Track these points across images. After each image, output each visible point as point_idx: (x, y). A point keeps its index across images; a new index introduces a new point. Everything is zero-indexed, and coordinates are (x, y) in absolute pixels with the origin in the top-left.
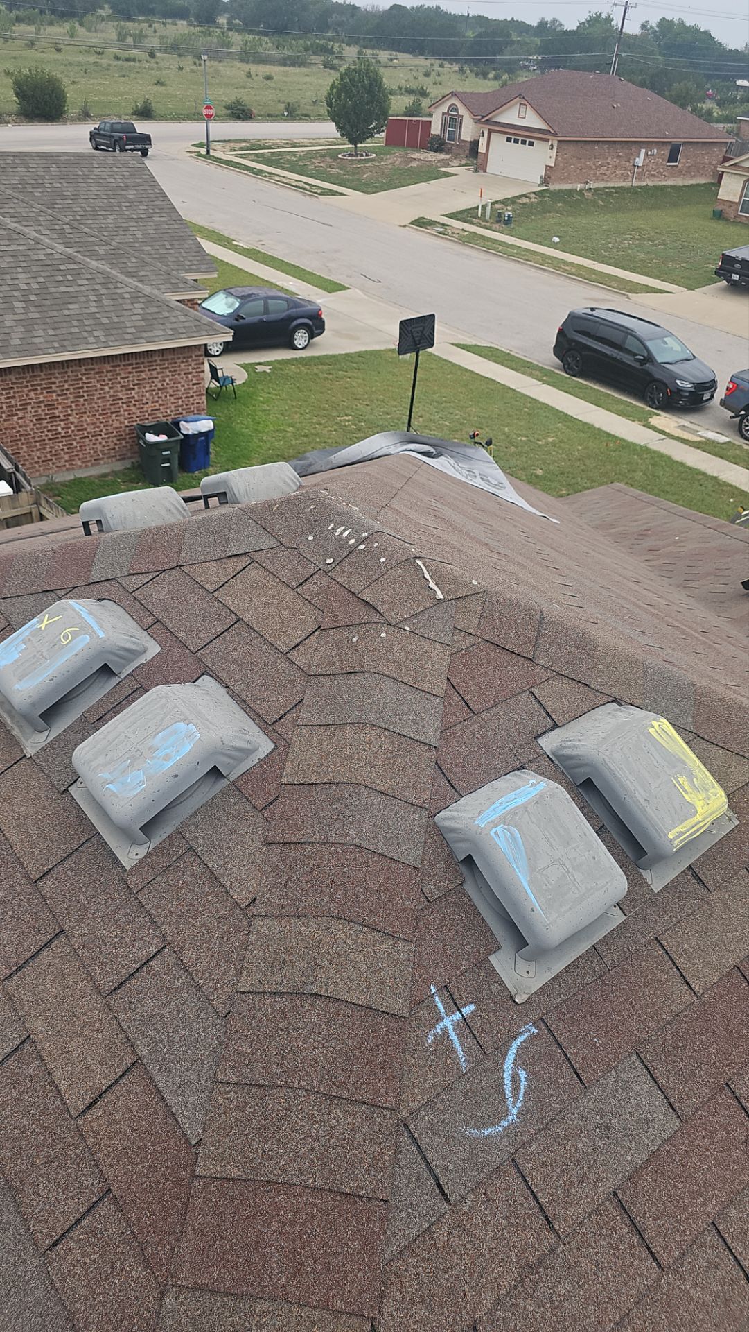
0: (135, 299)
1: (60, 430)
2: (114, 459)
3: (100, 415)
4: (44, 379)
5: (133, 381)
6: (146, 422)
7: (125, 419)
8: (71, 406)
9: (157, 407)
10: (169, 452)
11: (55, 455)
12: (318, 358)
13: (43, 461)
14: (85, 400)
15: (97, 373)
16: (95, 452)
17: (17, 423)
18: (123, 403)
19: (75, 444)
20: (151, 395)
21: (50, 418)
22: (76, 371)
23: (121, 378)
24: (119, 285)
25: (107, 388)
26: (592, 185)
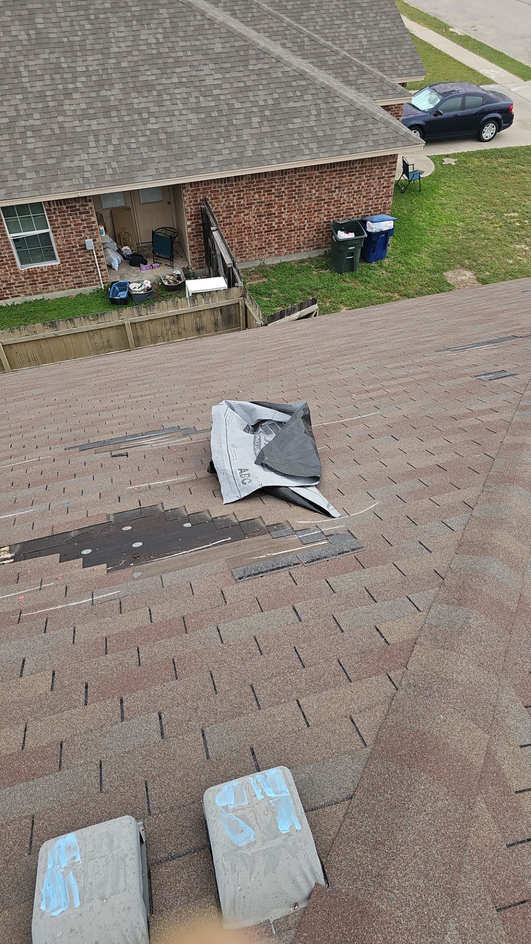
0: (347, 113)
1: (274, 224)
2: (311, 248)
3: (306, 212)
4: (267, 184)
5: (335, 185)
6: (341, 219)
7: (325, 216)
8: (284, 206)
9: (352, 206)
10: (354, 248)
11: (269, 244)
13: (259, 249)
14: (296, 201)
15: (307, 178)
16: (298, 242)
17: (244, 219)
18: (324, 203)
19: (284, 235)
20: (348, 196)
21: (268, 215)
22: (292, 177)
23: (326, 183)
24: (337, 99)
25: (314, 191)
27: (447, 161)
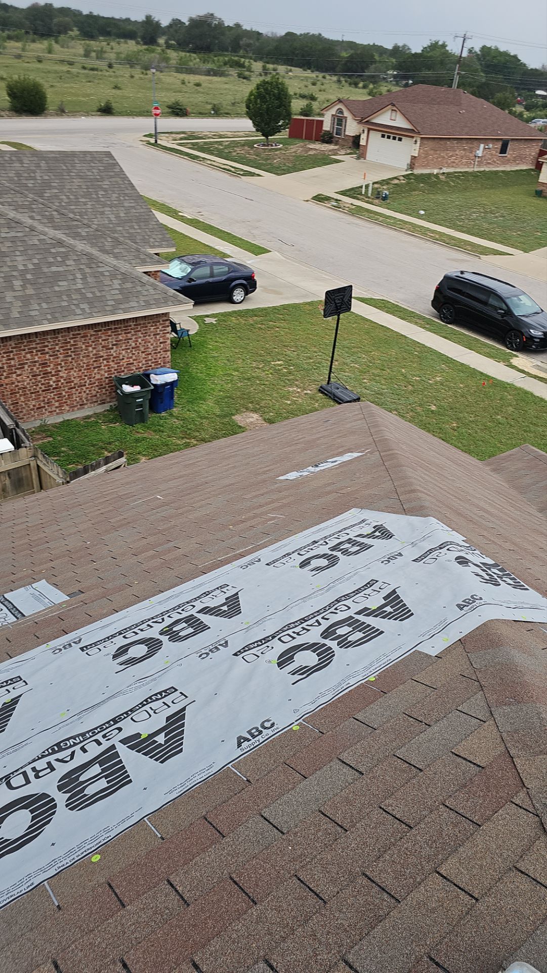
0: (113, 276)
1: (51, 383)
2: (96, 404)
3: (85, 369)
4: (38, 344)
5: (112, 342)
6: (122, 374)
7: (105, 372)
8: (61, 364)
9: (132, 361)
10: (142, 400)
11: (48, 403)
12: (252, 310)
13: (38, 408)
14: (73, 359)
15: (82, 337)
16: (81, 399)
17: (16, 379)
18: (103, 360)
19: (64, 393)
20: (127, 352)
21: (44, 374)
22: (65, 336)
23: (103, 340)
24: (101, 265)
25: (90, 349)
26: (445, 170)
27: (208, 320)
